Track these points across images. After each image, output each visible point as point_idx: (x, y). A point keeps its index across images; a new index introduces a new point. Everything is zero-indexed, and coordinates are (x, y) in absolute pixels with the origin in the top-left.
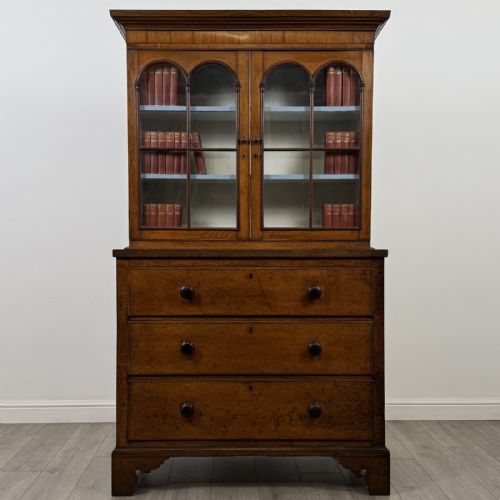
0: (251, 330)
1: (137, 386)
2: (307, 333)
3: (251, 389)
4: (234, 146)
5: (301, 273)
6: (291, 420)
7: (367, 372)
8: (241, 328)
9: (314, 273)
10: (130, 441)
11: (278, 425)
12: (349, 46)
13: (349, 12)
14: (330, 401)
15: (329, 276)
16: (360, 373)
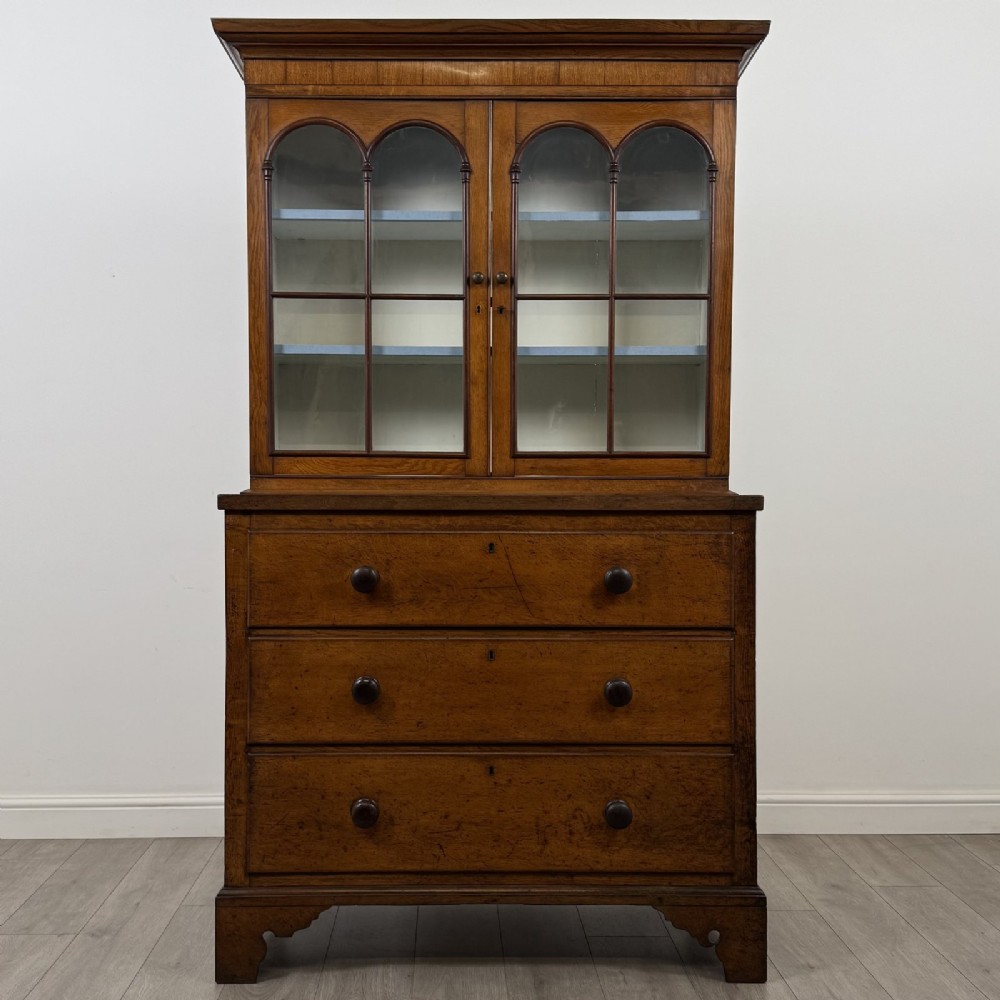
0: (491, 655)
3: (491, 771)
4: (459, 291)
5: (592, 541)
6: (571, 833)
8: (472, 652)
9: (618, 542)
10: (251, 875)
11: (545, 843)
12: (688, 92)
13: (687, 23)
14: (648, 796)
15: (646, 548)
16: (707, 740)
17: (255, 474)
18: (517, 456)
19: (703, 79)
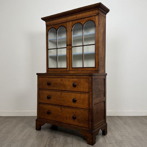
0: (61, 94)
1: (41, 105)
2: (73, 96)
3: (61, 109)
4: (66, 47)
5: (72, 79)
6: (70, 119)
7: (88, 108)
8: (59, 93)
9: (75, 80)
10: (39, 118)
11: (67, 120)
12: (92, 15)
13: (89, 6)
14: (78, 115)
15: (78, 81)
16: (86, 108)
17: (47, 71)
18: (72, 68)
19: (94, 13)
